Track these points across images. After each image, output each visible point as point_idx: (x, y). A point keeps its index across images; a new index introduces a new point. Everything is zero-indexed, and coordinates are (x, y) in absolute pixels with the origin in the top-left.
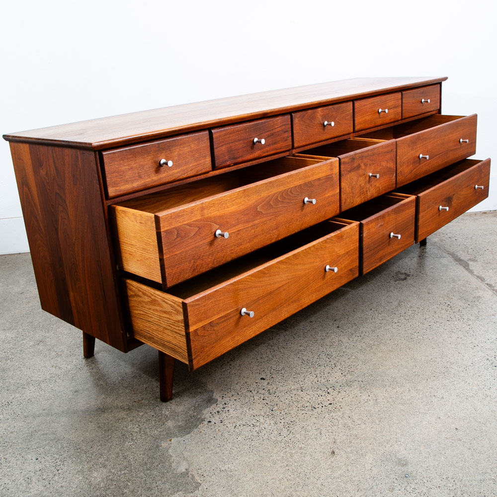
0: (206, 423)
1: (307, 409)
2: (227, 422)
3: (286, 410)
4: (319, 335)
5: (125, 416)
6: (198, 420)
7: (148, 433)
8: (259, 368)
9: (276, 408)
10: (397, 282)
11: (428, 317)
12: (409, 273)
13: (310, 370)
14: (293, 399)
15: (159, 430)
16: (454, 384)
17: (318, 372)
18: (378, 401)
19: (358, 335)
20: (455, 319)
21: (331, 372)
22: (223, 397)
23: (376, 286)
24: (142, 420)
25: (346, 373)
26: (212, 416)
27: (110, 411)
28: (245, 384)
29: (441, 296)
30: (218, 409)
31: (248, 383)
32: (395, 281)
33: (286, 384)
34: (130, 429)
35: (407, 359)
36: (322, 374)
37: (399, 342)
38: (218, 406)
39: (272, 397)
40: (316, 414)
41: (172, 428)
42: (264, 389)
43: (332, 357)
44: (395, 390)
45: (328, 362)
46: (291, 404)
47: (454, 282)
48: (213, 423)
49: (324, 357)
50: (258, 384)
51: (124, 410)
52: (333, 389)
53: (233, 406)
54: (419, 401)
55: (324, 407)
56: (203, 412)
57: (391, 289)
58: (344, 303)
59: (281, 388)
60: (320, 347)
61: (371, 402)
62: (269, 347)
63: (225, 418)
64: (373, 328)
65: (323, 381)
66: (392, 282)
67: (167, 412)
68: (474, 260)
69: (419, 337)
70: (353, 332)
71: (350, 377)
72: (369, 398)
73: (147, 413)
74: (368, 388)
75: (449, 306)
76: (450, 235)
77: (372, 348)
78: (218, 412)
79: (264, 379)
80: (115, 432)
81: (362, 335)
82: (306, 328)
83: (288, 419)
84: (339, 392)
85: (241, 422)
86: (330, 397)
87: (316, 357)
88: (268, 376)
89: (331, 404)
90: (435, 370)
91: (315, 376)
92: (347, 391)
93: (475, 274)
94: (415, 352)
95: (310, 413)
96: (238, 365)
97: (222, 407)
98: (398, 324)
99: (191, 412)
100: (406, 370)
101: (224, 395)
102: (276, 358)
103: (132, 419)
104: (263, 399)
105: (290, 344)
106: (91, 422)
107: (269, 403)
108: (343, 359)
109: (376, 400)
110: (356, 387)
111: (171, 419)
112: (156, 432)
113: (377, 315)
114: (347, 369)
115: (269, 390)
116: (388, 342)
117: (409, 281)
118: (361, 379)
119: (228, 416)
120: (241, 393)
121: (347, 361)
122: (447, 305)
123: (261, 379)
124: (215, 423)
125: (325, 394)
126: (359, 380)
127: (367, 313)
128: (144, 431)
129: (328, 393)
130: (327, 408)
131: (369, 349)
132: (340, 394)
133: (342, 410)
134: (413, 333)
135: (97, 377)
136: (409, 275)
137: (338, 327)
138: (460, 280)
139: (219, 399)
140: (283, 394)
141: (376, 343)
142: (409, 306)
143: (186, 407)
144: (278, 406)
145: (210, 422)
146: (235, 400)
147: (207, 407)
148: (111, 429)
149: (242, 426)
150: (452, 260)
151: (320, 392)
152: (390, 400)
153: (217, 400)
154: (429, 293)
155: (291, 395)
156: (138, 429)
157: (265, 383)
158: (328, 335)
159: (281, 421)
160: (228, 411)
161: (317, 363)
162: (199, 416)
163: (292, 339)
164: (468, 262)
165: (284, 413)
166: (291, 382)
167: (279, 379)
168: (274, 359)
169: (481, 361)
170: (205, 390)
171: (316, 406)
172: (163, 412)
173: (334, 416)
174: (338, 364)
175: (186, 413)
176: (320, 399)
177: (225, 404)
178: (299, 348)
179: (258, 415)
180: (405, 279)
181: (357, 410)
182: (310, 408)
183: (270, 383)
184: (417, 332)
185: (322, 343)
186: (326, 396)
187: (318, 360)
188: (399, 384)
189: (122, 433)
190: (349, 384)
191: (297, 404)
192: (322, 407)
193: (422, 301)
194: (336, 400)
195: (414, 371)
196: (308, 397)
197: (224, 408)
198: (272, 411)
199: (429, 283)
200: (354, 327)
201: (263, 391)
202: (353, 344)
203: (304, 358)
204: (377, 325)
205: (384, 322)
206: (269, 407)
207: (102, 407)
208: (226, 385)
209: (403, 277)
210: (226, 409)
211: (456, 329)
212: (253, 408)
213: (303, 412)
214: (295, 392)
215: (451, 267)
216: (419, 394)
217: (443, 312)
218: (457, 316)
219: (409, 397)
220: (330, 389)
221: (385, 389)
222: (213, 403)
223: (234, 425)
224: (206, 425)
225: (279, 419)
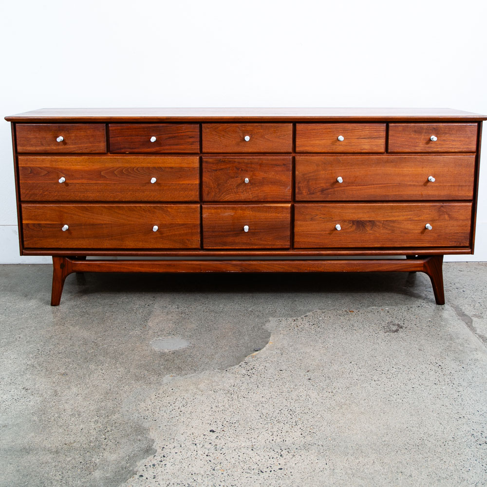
0: (137, 477)
1: (253, 472)
2: (159, 478)
3: (229, 471)
4: (286, 386)
5: (50, 460)
6: (129, 473)
7: (70, 483)
8: (211, 418)
9: (219, 467)
10: (387, 333)
11: (413, 377)
12: (403, 325)
13: (266, 426)
14: (240, 458)
15: (83, 480)
16: (427, 461)
17: (275, 429)
18: (336, 471)
19: (330, 391)
20: (443, 383)
21: (290, 430)
22: (163, 448)
23: (363, 336)
24: (68, 466)
25: (306, 434)
26: (145, 470)
27: (35, 452)
28: (192, 435)
29: (433, 355)
30: (155, 462)
31: (194, 435)
32: (385, 333)
33: (236, 440)
34: (51, 476)
35: (379, 425)
36: (280, 432)
37: (374, 403)
38: (155, 458)
39: (217, 454)
40: (261, 479)
41: (98, 480)
42: (210, 443)
43: (295, 414)
44: (358, 461)
45: (289, 418)
46: (237, 464)
47: (451, 339)
48: (144, 478)
49: (286, 413)
50: (206, 436)
51: (51, 453)
52: (288, 452)
53: (172, 460)
54: (383, 476)
55: (273, 471)
56: (137, 463)
57: (378, 341)
58: (322, 351)
59: (230, 444)
60: (284, 400)
61: (327, 472)
62: (228, 395)
63: (160, 473)
64: (348, 385)
65: (279, 440)
66: (382, 333)
67: (98, 460)
68: (479, 317)
69: (398, 400)
70: (325, 387)
71: (310, 439)
72: (326, 467)
73: (75, 459)
74: (328, 454)
75: (440, 367)
76: (458, 285)
77: (341, 407)
78: (154, 465)
79: (214, 432)
80: (34, 478)
81: (334, 391)
82: (274, 376)
83: (228, 482)
84: (294, 456)
85: (175, 480)
86: (282, 461)
87: (277, 411)
88: (219, 429)
89: (281, 469)
90: (408, 441)
91: (271, 433)
92: (302, 456)
93: (477, 332)
94: (390, 417)
95: (256, 477)
96: (189, 412)
97: (160, 460)
98: (377, 382)
99: (123, 463)
100: (375, 437)
101: (165, 446)
102: (233, 408)
103: (57, 464)
104: (207, 456)
105: (252, 394)
106: (11, 464)
107: (212, 461)
108: (306, 417)
109: (334, 469)
110: (314, 451)
111: (100, 468)
112: (79, 482)
113: (356, 368)
114: (308, 429)
115: (216, 445)
116: (362, 402)
117: (401, 333)
118: (322, 443)
119: (163, 471)
120: (184, 445)
121: (310, 420)
122: (437, 365)
123: (211, 431)
124: (147, 479)
125: (277, 456)
126: (319, 444)
127: (346, 366)
128: (66, 480)
129: (281, 455)
130: (276, 473)
131: (339, 408)
132: (294, 458)
133: (292, 478)
134: (392, 394)
135: (32, 411)
136: (401, 327)
137: (310, 379)
138: (458, 338)
139: (158, 450)
140: (231, 452)
141: (348, 402)
142: (394, 362)
143: (120, 455)
144: (222, 465)
145: (141, 476)
146: (176, 453)
147: (143, 458)
148: (30, 474)
149: (176, 484)
150: (454, 313)
151: (272, 454)
152: (350, 472)
153: (156, 451)
154: (420, 350)
155: (240, 453)
156: (60, 477)
157: (214, 435)
158: (296, 387)
159: (220, 483)
160: (165, 465)
161: (277, 419)
162: (131, 468)
163: (255, 388)
164: (472, 318)
165: (226, 474)
166: (242, 438)
167: (231, 433)
168: (230, 410)
169: (464, 436)
170: (146, 438)
171: (264, 471)
172: (93, 459)
173: (282, 483)
174: (300, 422)
175: (119, 462)
176: (271, 461)
177: (164, 456)
178: (261, 399)
179: (197, 473)
180: (397, 331)
181: (309, 480)
182: (257, 472)
183: (220, 437)
184: (397, 393)
185: (287, 396)
186: (278, 458)
187: (279, 415)
188: (363, 454)
189: (41, 480)
190: (306, 447)
191: (243, 465)
192: (271, 471)
193: (410, 358)
194: (288, 465)
195: (384, 440)
196: (258, 458)
197: (161, 461)
198: (214, 470)
199: (422, 338)
200: (328, 381)
201: (210, 446)
202: (322, 401)
203: (263, 411)
204: (354, 381)
205: (363, 378)
206: (211, 465)
207: (27, 447)
208: (171, 434)
209: (394, 328)
210: (163, 463)
211: (442, 395)
212: (193, 465)
213: (248, 475)
214: (243, 450)
215: (452, 323)
216: (384, 468)
217: (432, 373)
218: (447, 380)
219: (372, 471)
220: (284, 451)
221: (346, 458)
222: (151, 454)
223: (167, 483)
224: (137, 480)
225: (219, 481)
